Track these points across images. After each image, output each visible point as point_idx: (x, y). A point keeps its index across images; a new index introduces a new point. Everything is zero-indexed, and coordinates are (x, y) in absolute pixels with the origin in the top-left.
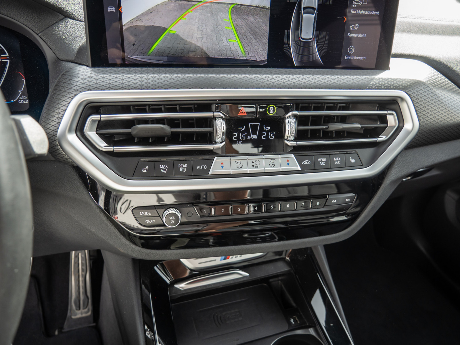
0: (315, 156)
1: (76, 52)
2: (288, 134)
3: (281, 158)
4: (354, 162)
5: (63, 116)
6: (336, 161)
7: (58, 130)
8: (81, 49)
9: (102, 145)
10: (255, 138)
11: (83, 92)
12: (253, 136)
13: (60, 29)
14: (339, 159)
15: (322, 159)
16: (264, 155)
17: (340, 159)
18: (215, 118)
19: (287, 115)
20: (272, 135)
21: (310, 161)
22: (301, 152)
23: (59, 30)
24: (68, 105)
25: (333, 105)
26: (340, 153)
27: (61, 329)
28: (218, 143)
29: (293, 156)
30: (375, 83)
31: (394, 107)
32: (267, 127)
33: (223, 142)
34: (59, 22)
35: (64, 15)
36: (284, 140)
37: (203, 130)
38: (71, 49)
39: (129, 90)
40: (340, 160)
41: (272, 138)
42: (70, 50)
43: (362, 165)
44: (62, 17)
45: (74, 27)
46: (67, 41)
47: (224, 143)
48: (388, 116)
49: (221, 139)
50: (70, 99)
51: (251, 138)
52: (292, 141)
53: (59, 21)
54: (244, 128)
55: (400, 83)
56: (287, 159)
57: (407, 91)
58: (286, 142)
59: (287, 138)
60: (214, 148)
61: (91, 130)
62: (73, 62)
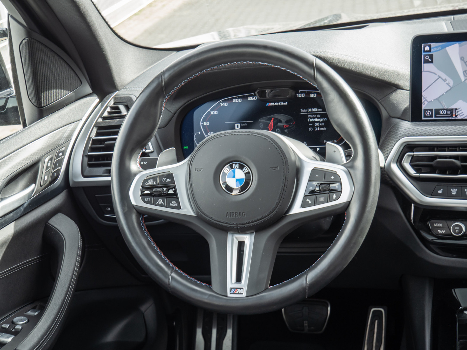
1: (402, 112)
5: (390, 152)
8: (406, 110)
9: (412, 172)
11: (404, 137)
13: (393, 97)
24: (394, 146)
35: (397, 87)
38: (399, 110)
44: (395, 88)
45: (402, 95)
46: (397, 104)
50: (396, 141)
53: (393, 92)
61: (406, 163)
62: (399, 118)
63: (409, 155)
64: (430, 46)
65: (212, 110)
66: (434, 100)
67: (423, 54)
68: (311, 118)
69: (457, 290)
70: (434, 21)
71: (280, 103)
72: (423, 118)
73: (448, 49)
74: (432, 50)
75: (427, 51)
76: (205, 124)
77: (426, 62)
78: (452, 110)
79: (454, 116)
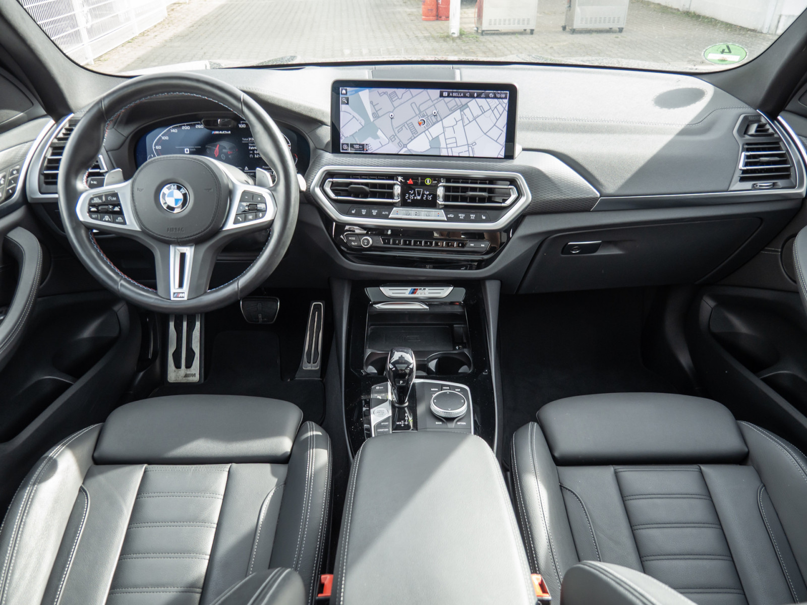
0: (457, 212)
1: (325, 145)
2: (440, 197)
3: (434, 211)
4: (485, 218)
5: (314, 178)
6: (472, 216)
7: (312, 184)
8: (328, 143)
9: (332, 195)
11: (326, 166)
13: (319, 131)
15: (462, 215)
16: (422, 209)
17: (475, 215)
18: (394, 184)
19: (438, 185)
20: (430, 197)
21: (453, 215)
22: (447, 209)
25: (475, 180)
26: (476, 212)
27: (292, 379)
28: (395, 199)
29: (442, 211)
31: (514, 183)
32: (427, 192)
35: (322, 123)
42: (322, 143)
43: (490, 221)
44: (320, 124)
45: (325, 130)
46: (320, 138)
47: (400, 199)
48: (511, 190)
49: (397, 197)
50: (319, 169)
51: (417, 198)
52: (441, 201)
53: (318, 127)
54: (412, 192)
55: (519, 168)
56: (438, 212)
57: (522, 173)
58: (438, 201)
60: (393, 202)
61: (327, 187)
62: (323, 150)
63: (329, 181)
64: (346, 90)
65: (163, 135)
66: (350, 136)
67: (341, 96)
68: (251, 146)
69: (368, 289)
70: (359, 69)
71: (224, 132)
72: (341, 151)
73: (360, 93)
74: (348, 94)
75: (344, 94)
76: (157, 147)
77: (344, 103)
78: (364, 145)
79: (365, 150)
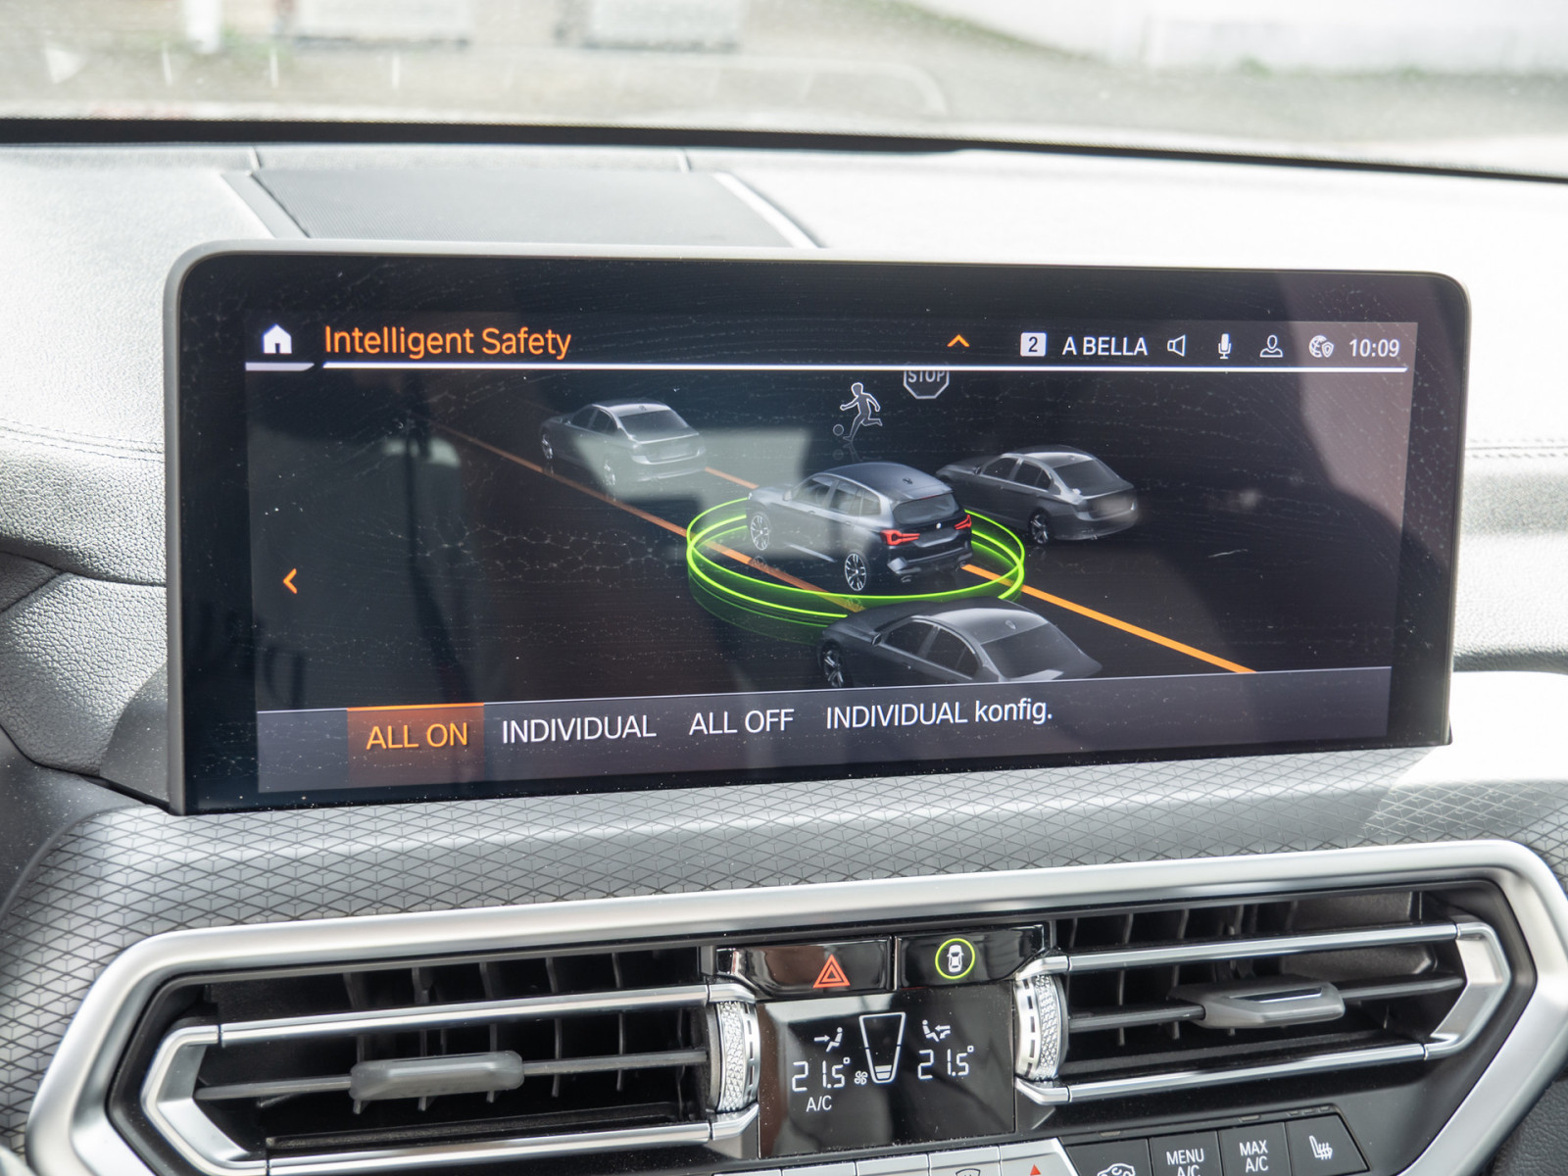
0: (1152, 1140)
1: (111, 733)
2: (1032, 1056)
3: (1004, 1160)
4: (1330, 1155)
5: (58, 1043)
6: (1248, 1156)
7: (30, 1107)
8: (134, 718)
9: (221, 1155)
10: (887, 1075)
11: (153, 935)
12: (879, 1069)
13: (34, 627)
14: (1260, 1148)
15: (1184, 1154)
16: (927, 1153)
17: (1267, 1146)
18: (712, 1006)
19: (1020, 971)
20: (962, 1060)
21: (1132, 1168)
22: (1089, 1129)
23: (29, 632)
24: (85, 995)
26: (1265, 1118)
28: (726, 1112)
29: (1054, 1145)
30: (1392, 812)
31: (1482, 902)
32: (938, 1028)
33: (747, 1107)
34: (32, 597)
36: (1015, 1081)
37: (665, 1064)
38: (87, 719)
39: (352, 915)
40: (1264, 1154)
41: (960, 1074)
42: (83, 722)
43: (1368, 1170)
44: (45, 571)
45: (95, 612)
46: (64, 679)
47: (755, 1109)
48: (1460, 944)
49: (740, 1095)
50: (94, 965)
51: (869, 1078)
52: (1048, 1080)
53: (33, 592)
54: (839, 1038)
55: (1500, 805)
56: (1028, 1165)
57: (1531, 837)
58: (1020, 1085)
59: (1025, 1069)
60: (711, 1137)
62: (91, 776)
63: (190, 1046)
72: (266, 786)
